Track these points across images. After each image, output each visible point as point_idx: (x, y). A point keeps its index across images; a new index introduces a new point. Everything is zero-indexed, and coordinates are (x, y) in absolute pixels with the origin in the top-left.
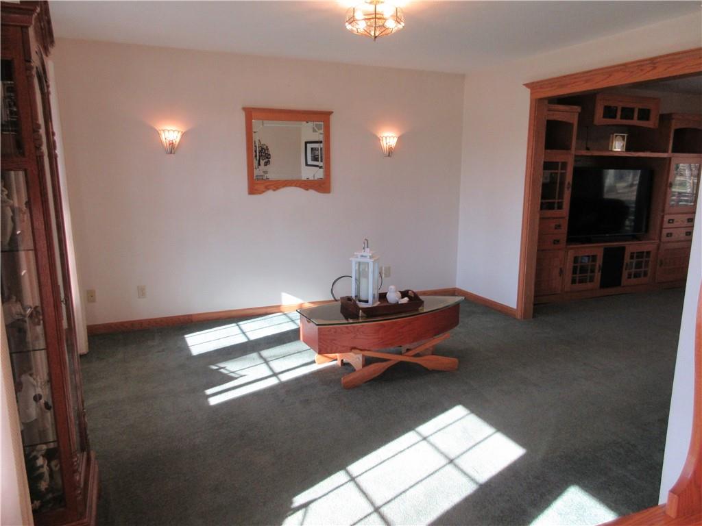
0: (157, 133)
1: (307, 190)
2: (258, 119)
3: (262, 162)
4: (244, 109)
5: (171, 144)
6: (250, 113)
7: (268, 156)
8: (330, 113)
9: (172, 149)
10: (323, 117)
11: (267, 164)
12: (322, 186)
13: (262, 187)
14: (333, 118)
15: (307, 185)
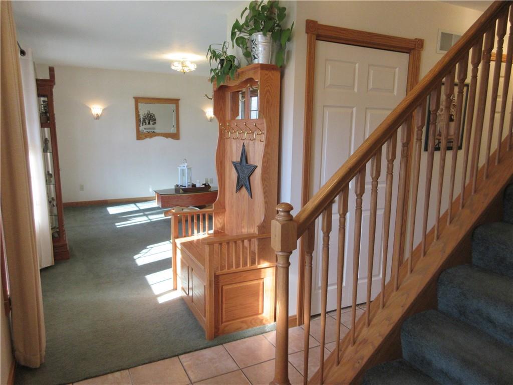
0: (90, 109)
1: (167, 138)
2: (142, 103)
3: (151, 123)
4: (134, 98)
5: (97, 115)
6: (137, 100)
7: (155, 120)
8: (179, 100)
9: (98, 117)
10: (176, 102)
11: (154, 124)
12: (175, 136)
13: (143, 136)
14: (180, 102)
15: (167, 135)
